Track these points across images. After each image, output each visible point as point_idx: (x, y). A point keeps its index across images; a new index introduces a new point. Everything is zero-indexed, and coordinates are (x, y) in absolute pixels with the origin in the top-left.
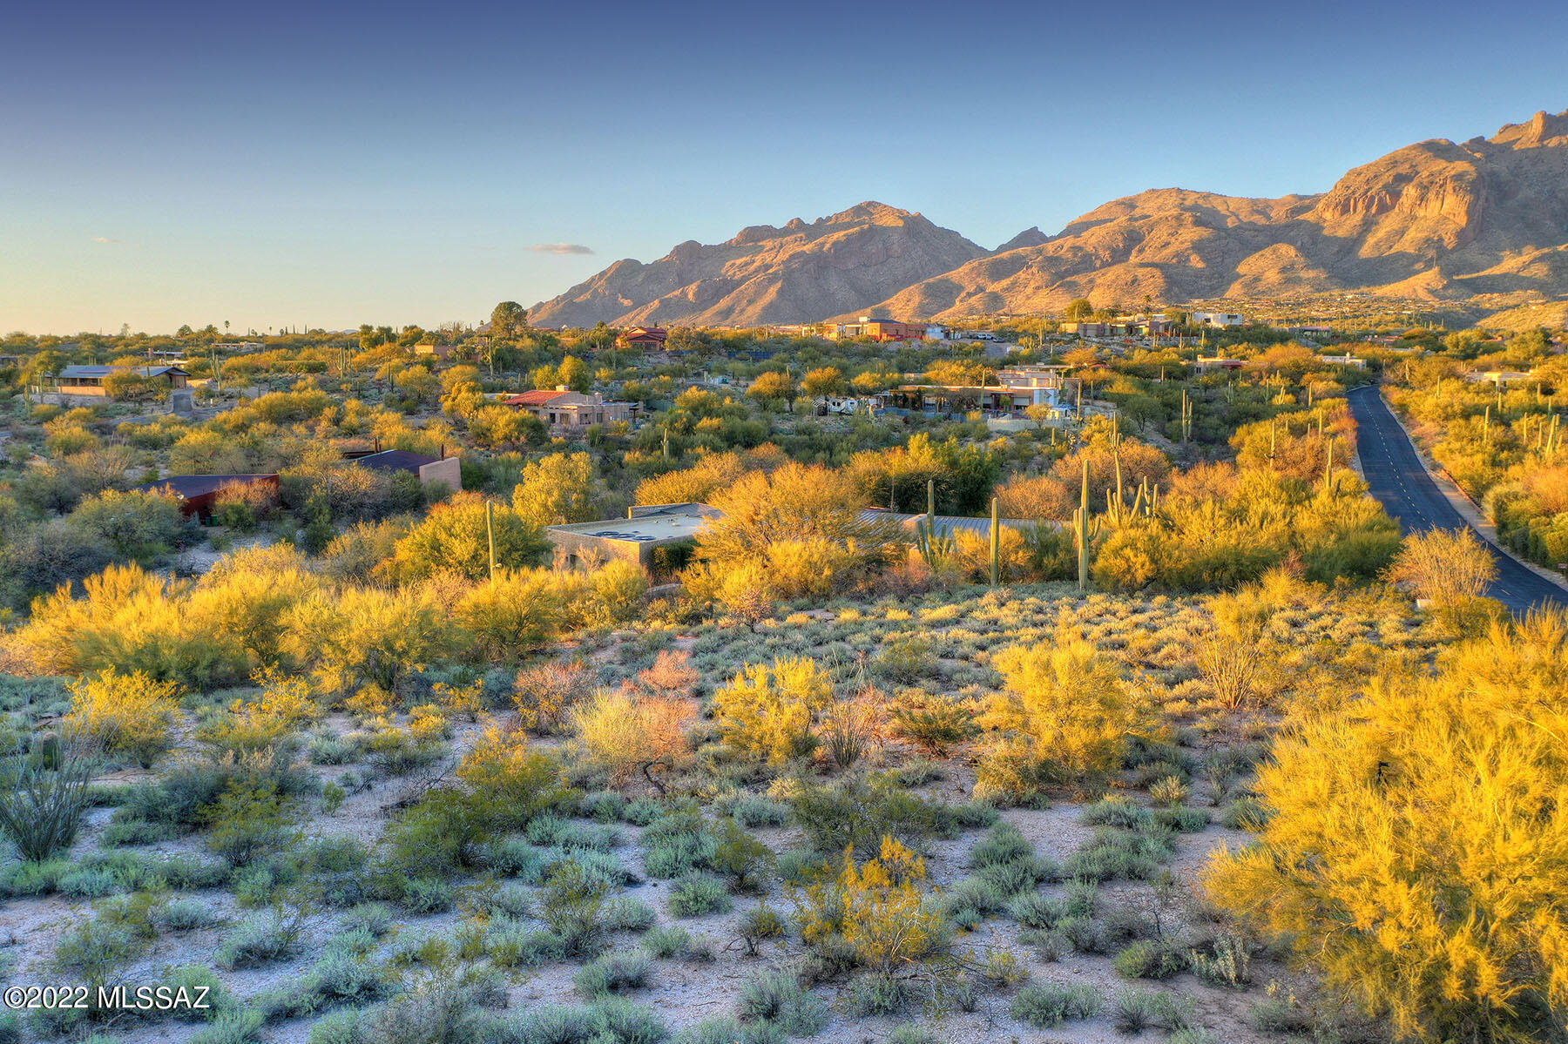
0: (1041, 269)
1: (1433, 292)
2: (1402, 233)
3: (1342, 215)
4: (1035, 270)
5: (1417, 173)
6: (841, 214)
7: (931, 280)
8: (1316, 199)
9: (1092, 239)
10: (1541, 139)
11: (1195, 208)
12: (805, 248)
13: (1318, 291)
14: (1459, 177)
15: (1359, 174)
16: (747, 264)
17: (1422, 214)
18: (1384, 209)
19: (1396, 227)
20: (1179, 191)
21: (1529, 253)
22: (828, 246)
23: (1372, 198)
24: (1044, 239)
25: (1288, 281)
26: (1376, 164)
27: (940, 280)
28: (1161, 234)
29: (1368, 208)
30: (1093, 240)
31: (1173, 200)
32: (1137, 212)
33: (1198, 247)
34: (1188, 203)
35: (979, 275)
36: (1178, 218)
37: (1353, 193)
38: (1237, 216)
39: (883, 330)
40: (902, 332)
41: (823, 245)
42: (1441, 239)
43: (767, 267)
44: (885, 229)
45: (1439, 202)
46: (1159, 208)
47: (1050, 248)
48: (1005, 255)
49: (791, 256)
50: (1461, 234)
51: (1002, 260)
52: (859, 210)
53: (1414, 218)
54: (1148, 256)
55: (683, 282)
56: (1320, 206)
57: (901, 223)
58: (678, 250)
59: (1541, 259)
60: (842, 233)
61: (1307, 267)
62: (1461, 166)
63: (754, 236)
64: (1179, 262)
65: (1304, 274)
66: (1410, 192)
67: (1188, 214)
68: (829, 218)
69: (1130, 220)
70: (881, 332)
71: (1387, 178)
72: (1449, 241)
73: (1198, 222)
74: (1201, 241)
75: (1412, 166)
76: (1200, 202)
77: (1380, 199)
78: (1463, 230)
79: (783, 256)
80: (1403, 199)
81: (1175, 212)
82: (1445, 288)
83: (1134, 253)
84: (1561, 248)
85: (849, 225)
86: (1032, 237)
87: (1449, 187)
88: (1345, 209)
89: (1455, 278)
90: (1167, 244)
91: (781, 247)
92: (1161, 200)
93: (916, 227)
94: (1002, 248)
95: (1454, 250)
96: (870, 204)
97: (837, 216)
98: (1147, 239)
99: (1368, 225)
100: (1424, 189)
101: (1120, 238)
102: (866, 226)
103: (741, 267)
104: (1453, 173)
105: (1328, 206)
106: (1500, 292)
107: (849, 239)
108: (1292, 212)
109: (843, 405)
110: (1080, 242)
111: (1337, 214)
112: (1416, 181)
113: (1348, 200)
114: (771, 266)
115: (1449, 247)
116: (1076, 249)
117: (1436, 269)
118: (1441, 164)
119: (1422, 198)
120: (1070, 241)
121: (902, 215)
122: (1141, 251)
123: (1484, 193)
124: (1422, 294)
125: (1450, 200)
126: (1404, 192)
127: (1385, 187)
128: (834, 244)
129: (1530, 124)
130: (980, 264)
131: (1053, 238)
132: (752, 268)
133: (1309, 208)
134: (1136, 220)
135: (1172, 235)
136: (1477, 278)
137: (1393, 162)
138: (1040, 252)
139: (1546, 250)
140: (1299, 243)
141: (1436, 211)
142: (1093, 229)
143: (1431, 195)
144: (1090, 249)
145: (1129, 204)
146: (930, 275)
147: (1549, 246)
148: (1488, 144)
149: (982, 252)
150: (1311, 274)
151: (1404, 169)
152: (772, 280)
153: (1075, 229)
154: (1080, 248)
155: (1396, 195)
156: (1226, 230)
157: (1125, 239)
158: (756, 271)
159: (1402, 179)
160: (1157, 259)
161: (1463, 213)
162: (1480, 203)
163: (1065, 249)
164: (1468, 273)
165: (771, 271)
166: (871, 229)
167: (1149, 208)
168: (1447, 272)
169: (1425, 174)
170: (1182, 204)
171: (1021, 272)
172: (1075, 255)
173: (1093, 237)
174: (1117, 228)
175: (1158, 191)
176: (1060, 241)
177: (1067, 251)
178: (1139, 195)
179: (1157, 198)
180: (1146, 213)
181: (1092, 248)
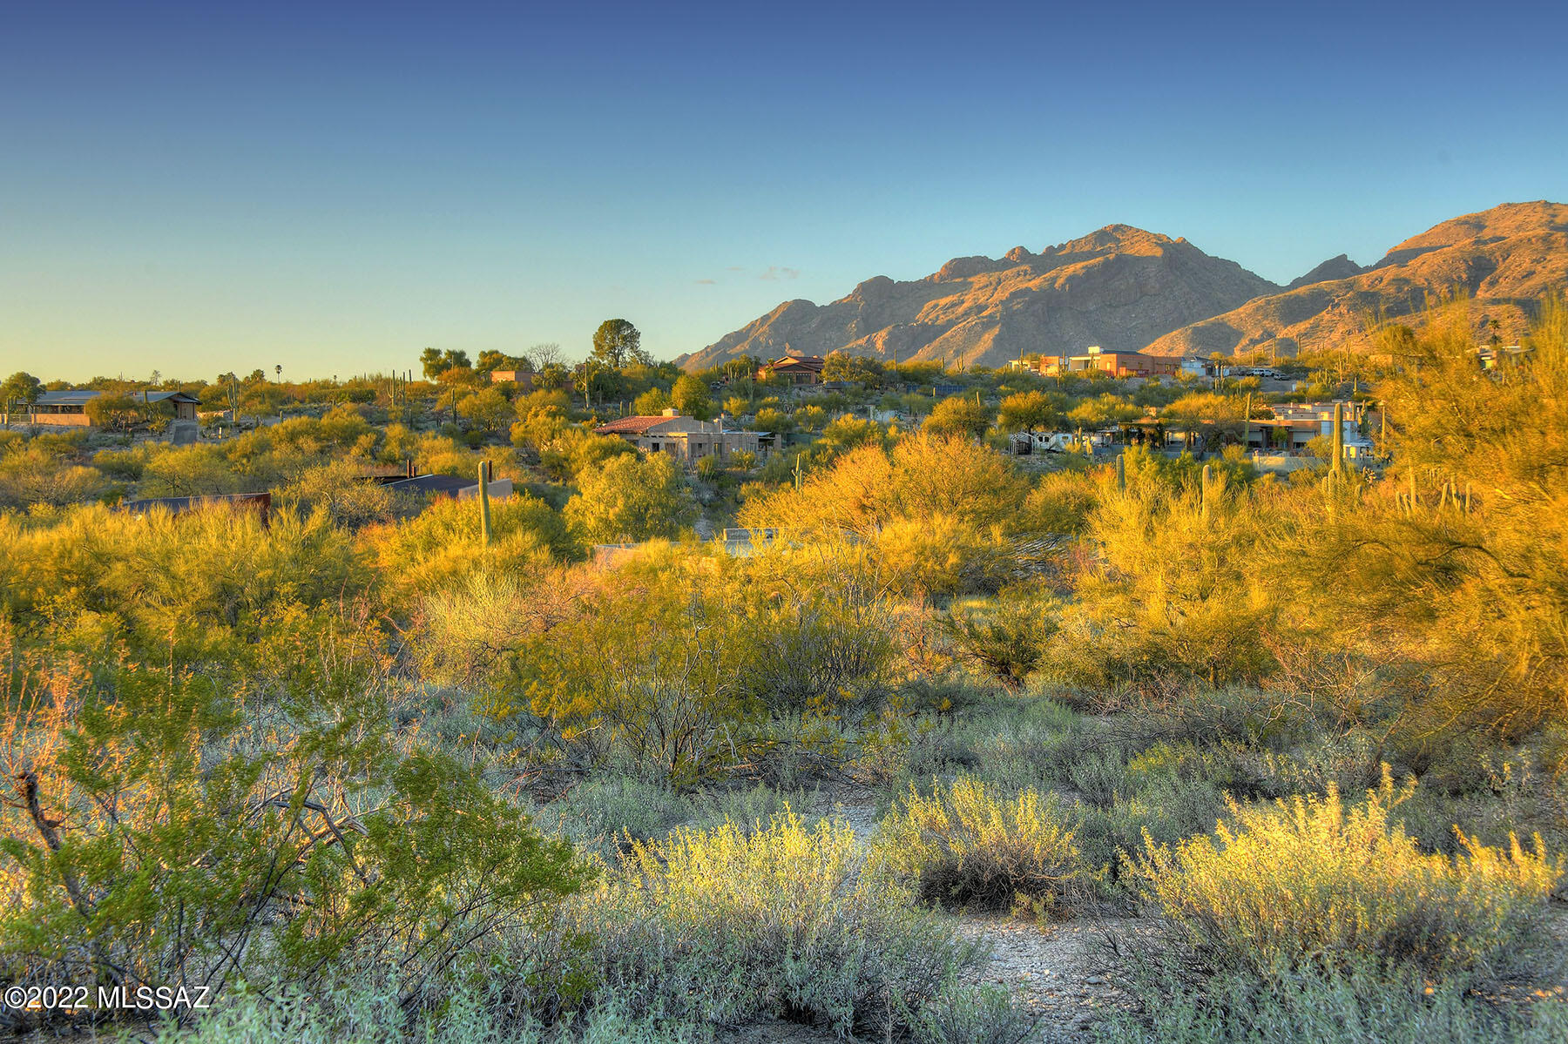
0: (1353, 307)
4: (1343, 309)
6: (1079, 241)
7: (1200, 324)
9: (1421, 269)
12: (1030, 284)
16: (953, 305)
20: (1547, 204)
22: (1061, 281)
24: (1355, 269)
27: (1214, 324)
28: (1523, 260)
30: (1425, 269)
31: (1541, 216)
32: (1487, 234)
34: (1558, 220)
35: (1266, 316)
36: (1545, 239)
39: (1120, 364)
40: (1148, 366)
41: (1054, 279)
43: (981, 308)
44: (1138, 260)
46: (1519, 228)
47: (1364, 281)
48: (1302, 290)
49: (1011, 294)
51: (1297, 297)
52: (1103, 236)
54: (1503, 289)
55: (869, 327)
57: (1159, 252)
58: (864, 288)
60: (1080, 265)
63: (963, 269)
67: (1559, 234)
68: (1062, 247)
69: (1476, 242)
70: (1118, 366)
79: (1002, 295)
81: (1541, 232)
83: (1483, 286)
85: (1091, 255)
86: (1339, 268)
90: (1530, 274)
91: (999, 283)
92: (1520, 218)
93: (1180, 256)
94: (1297, 283)
96: (1117, 228)
97: (1073, 244)
98: (1501, 267)
101: (1463, 267)
102: (1111, 257)
103: (946, 309)
107: (1089, 272)
109: (1053, 440)
110: (1405, 272)
114: (986, 307)
116: (1400, 282)
120: (1392, 272)
121: (1162, 242)
122: (1493, 284)
128: (1070, 279)
130: (1268, 303)
131: (1368, 269)
132: (961, 310)
134: (1485, 243)
135: (1538, 262)
138: (1350, 287)
142: (1425, 256)
144: (1420, 282)
145: (1475, 224)
146: (1200, 317)
149: (1271, 287)
152: (988, 324)
153: (1398, 257)
154: (1407, 281)
157: (1469, 267)
158: (966, 314)
160: (1517, 294)
163: (1385, 282)
165: (984, 314)
166: (1119, 258)
167: (1505, 228)
170: (1552, 221)
171: (1324, 313)
172: (1399, 290)
173: (1425, 266)
174: (1458, 254)
175: (1516, 205)
176: (1379, 272)
177: (1388, 284)
178: (1488, 212)
179: (1516, 214)
180: (1498, 234)
181: (1423, 280)
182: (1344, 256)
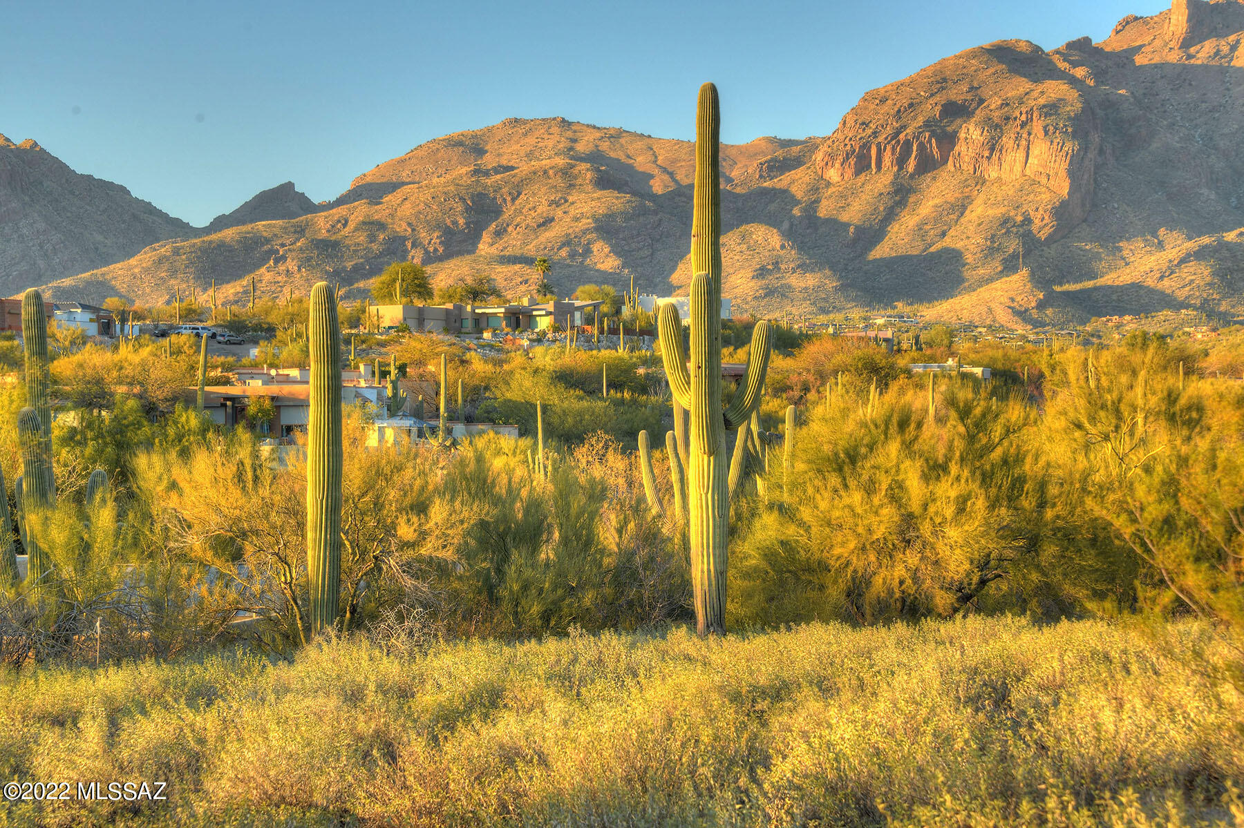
0: (305, 263)
1: (1022, 314)
2: (961, 207)
3: (858, 173)
4: (291, 265)
5: (981, 101)
8: (810, 146)
9: (401, 209)
10: (1186, 44)
11: (595, 158)
13: (824, 311)
14: (1051, 109)
15: (883, 100)
17: (994, 175)
18: (928, 165)
19: (950, 198)
20: (565, 124)
21: (1177, 245)
23: (908, 144)
24: (307, 206)
25: (770, 292)
26: (911, 83)
28: (537, 201)
29: (901, 162)
30: (407, 210)
31: (555, 140)
32: (489, 161)
33: (605, 227)
34: (581, 147)
35: (174, 273)
36: (565, 172)
37: (875, 134)
38: (671, 175)
42: (1028, 221)
45: (1020, 155)
46: (530, 156)
47: (321, 224)
48: (229, 234)
50: (1060, 212)
51: (221, 245)
53: (981, 181)
54: (514, 242)
56: (819, 156)
59: (1200, 255)
61: (803, 268)
62: (1054, 89)
64: (572, 255)
65: (797, 281)
66: (971, 134)
67: (583, 166)
69: (477, 172)
71: (931, 109)
72: (1043, 226)
73: (603, 182)
74: (610, 216)
75: (972, 88)
76: (604, 146)
77: (922, 147)
78: (1064, 204)
80: (960, 147)
81: (561, 161)
82: (1041, 306)
83: (486, 237)
84: (1231, 236)
86: (283, 202)
87: (1037, 126)
88: (862, 165)
89: (1058, 289)
90: (547, 222)
92: (531, 140)
94: (220, 223)
95: (1050, 239)
98: (509, 211)
99: (902, 195)
100: (995, 128)
101: (459, 207)
104: (1042, 101)
105: (831, 157)
106: (1136, 312)
108: (770, 168)
110: (379, 212)
111: (849, 172)
112: (980, 114)
113: (866, 146)
115: (1043, 235)
116: (372, 226)
117: (1024, 272)
118: (1019, 86)
119: (993, 146)
120: (360, 211)
122: (499, 233)
123: (1095, 138)
124: (1003, 317)
125: (1040, 149)
126: (962, 135)
127: (927, 124)
129: (1165, 16)
130: (176, 251)
131: (327, 206)
133: (796, 163)
134: (487, 174)
135: (558, 204)
136: (1096, 289)
137: (940, 79)
138: (300, 231)
139: (1206, 240)
140: (786, 225)
141: (1018, 168)
142: (406, 189)
143: (1007, 141)
144: (401, 228)
145: (472, 146)
147: (1209, 232)
148: (1098, 51)
149: (180, 227)
150: (811, 280)
151: (958, 93)
153: (370, 191)
154: (381, 226)
155: (948, 140)
156: (654, 197)
157: (468, 209)
159: (956, 111)
160: (530, 250)
161: (1063, 174)
162: (1090, 155)
163: (351, 225)
164: (1076, 282)
167: (511, 153)
168: (1040, 280)
169: (995, 102)
170: (571, 149)
171: (263, 270)
172: (372, 238)
173: (407, 205)
174: (452, 188)
175: (525, 122)
176: (341, 211)
177: (356, 229)
178: (489, 130)
179: (525, 135)
180: (504, 162)
181: (404, 225)
182: (290, 185)
